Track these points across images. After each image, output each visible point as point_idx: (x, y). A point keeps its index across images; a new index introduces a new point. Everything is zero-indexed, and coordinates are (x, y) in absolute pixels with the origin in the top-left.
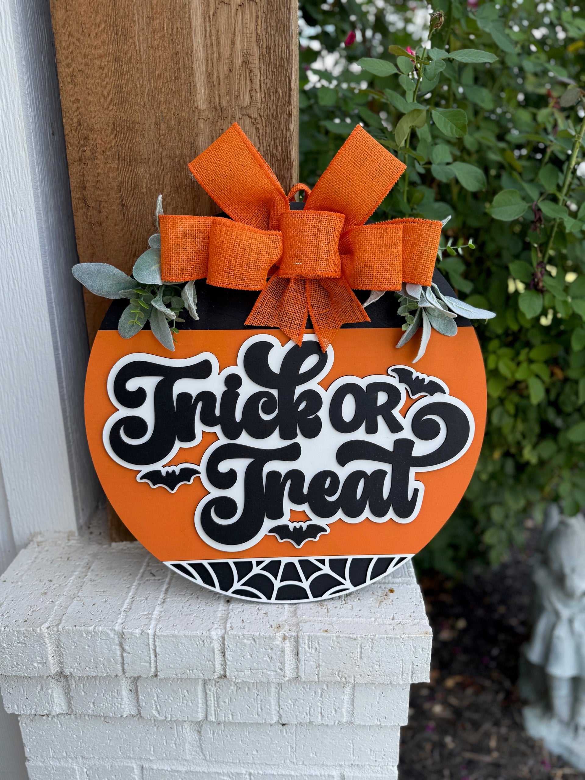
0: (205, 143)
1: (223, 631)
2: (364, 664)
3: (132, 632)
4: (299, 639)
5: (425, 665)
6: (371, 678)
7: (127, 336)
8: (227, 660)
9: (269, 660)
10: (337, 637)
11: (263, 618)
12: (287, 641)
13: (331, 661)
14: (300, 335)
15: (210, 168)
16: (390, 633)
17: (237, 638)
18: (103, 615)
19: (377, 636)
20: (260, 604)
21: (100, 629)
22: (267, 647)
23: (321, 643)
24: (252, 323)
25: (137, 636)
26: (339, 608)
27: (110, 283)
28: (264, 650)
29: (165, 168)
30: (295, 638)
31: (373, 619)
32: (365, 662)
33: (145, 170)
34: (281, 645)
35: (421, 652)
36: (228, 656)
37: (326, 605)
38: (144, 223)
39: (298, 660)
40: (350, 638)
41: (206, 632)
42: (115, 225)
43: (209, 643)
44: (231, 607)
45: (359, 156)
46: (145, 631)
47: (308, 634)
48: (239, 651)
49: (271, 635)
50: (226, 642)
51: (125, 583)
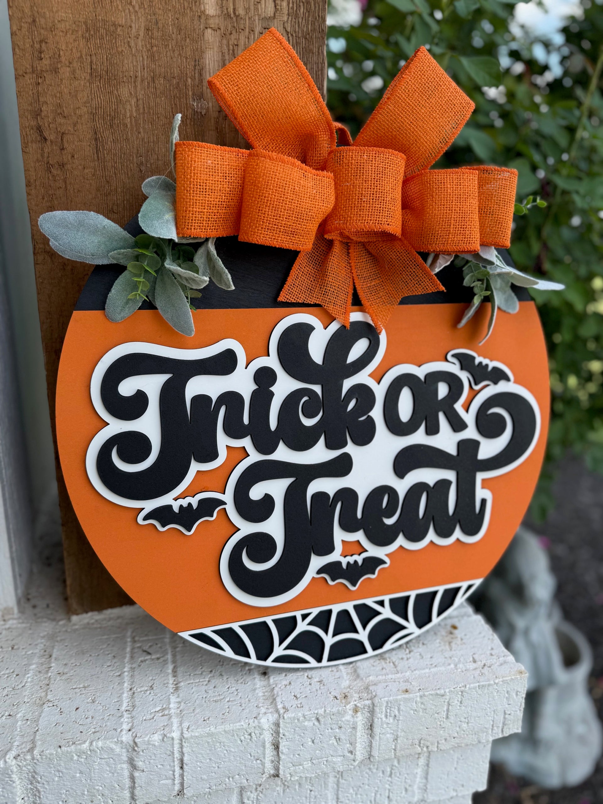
0: (214, 62)
1: (276, 716)
2: (450, 724)
3: (148, 741)
4: (375, 708)
5: (519, 711)
6: (457, 740)
7: (118, 317)
8: (282, 753)
9: (336, 744)
10: (421, 697)
11: (320, 688)
12: (359, 714)
13: (412, 728)
14: (346, 314)
15: (242, 83)
16: (481, 680)
17: (296, 721)
18: (97, 723)
19: (468, 686)
20: (308, 671)
21: (100, 744)
22: (334, 726)
23: (402, 708)
24: (287, 299)
25: (157, 744)
26: (406, 659)
27: (96, 241)
28: (330, 730)
29: (158, 92)
30: (369, 707)
31: (452, 666)
32: (452, 722)
33: (131, 93)
34: (352, 720)
35: (515, 696)
36: (283, 748)
37: (390, 658)
38: (127, 166)
39: (371, 736)
40: (437, 694)
41: (254, 722)
42: (84, 168)
43: (258, 735)
44: (272, 681)
45: (427, 84)
46: (168, 735)
47: (386, 699)
48: (297, 738)
49: (340, 709)
50: (281, 730)
51: (113, 671)
